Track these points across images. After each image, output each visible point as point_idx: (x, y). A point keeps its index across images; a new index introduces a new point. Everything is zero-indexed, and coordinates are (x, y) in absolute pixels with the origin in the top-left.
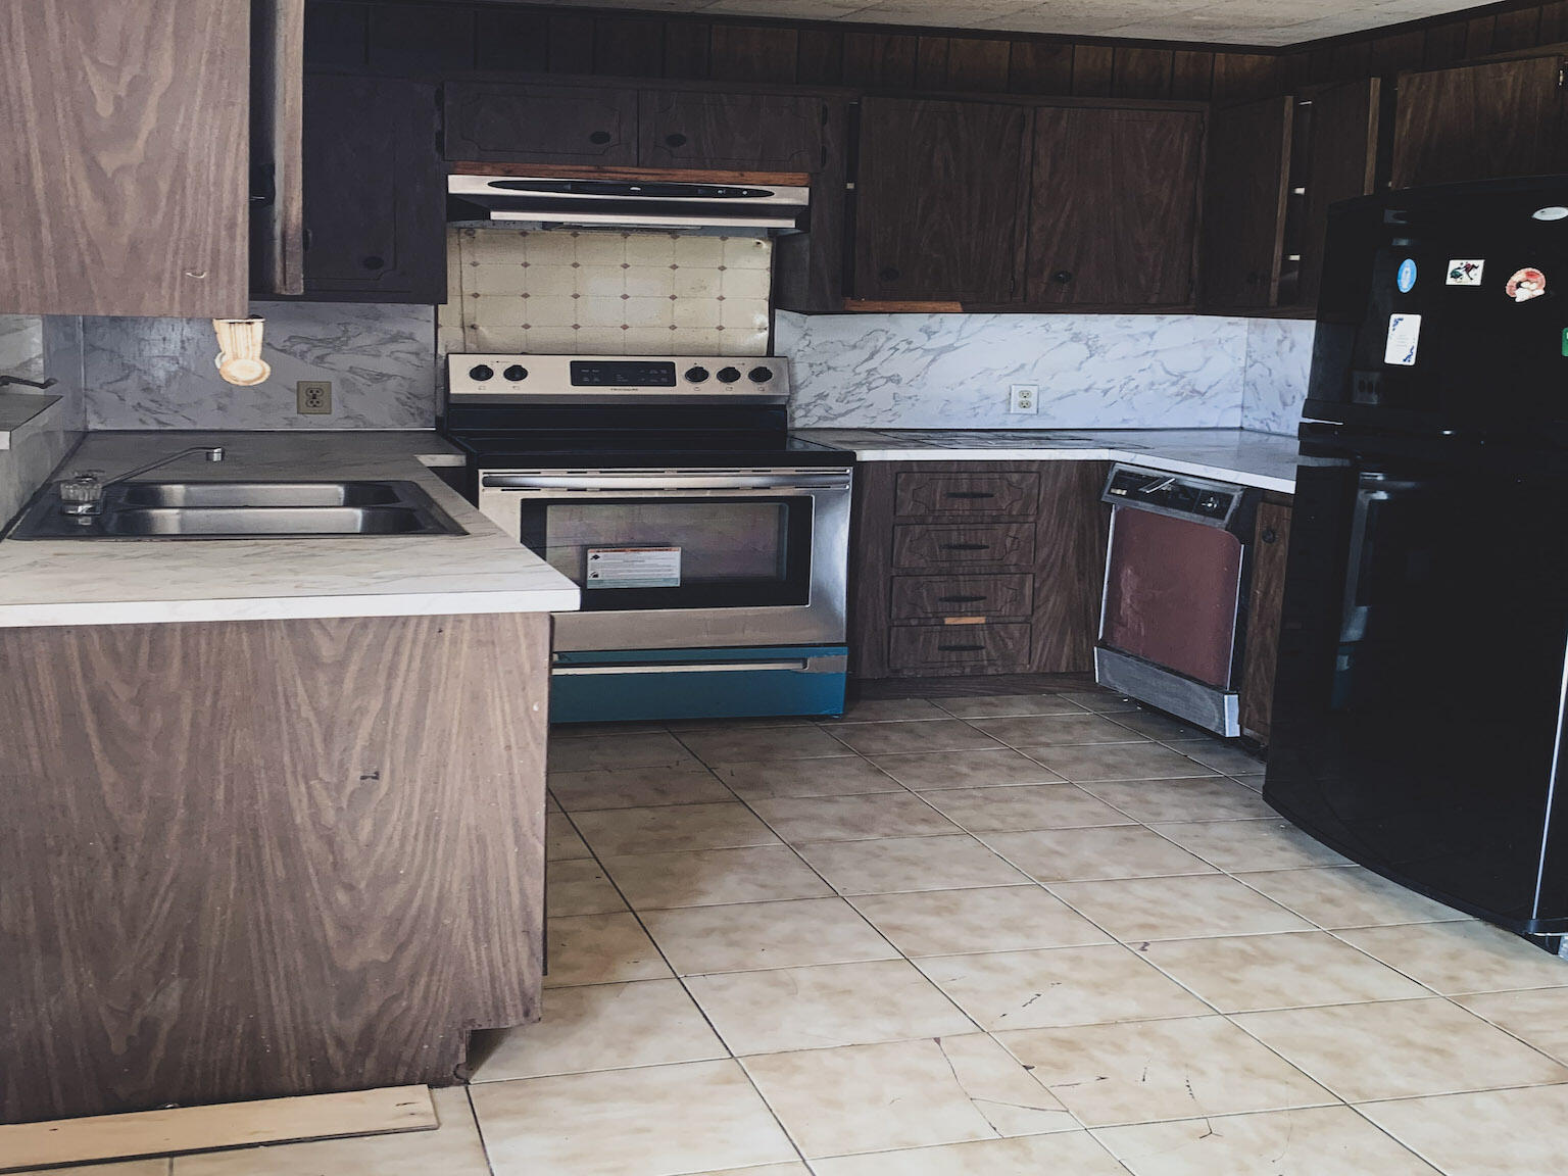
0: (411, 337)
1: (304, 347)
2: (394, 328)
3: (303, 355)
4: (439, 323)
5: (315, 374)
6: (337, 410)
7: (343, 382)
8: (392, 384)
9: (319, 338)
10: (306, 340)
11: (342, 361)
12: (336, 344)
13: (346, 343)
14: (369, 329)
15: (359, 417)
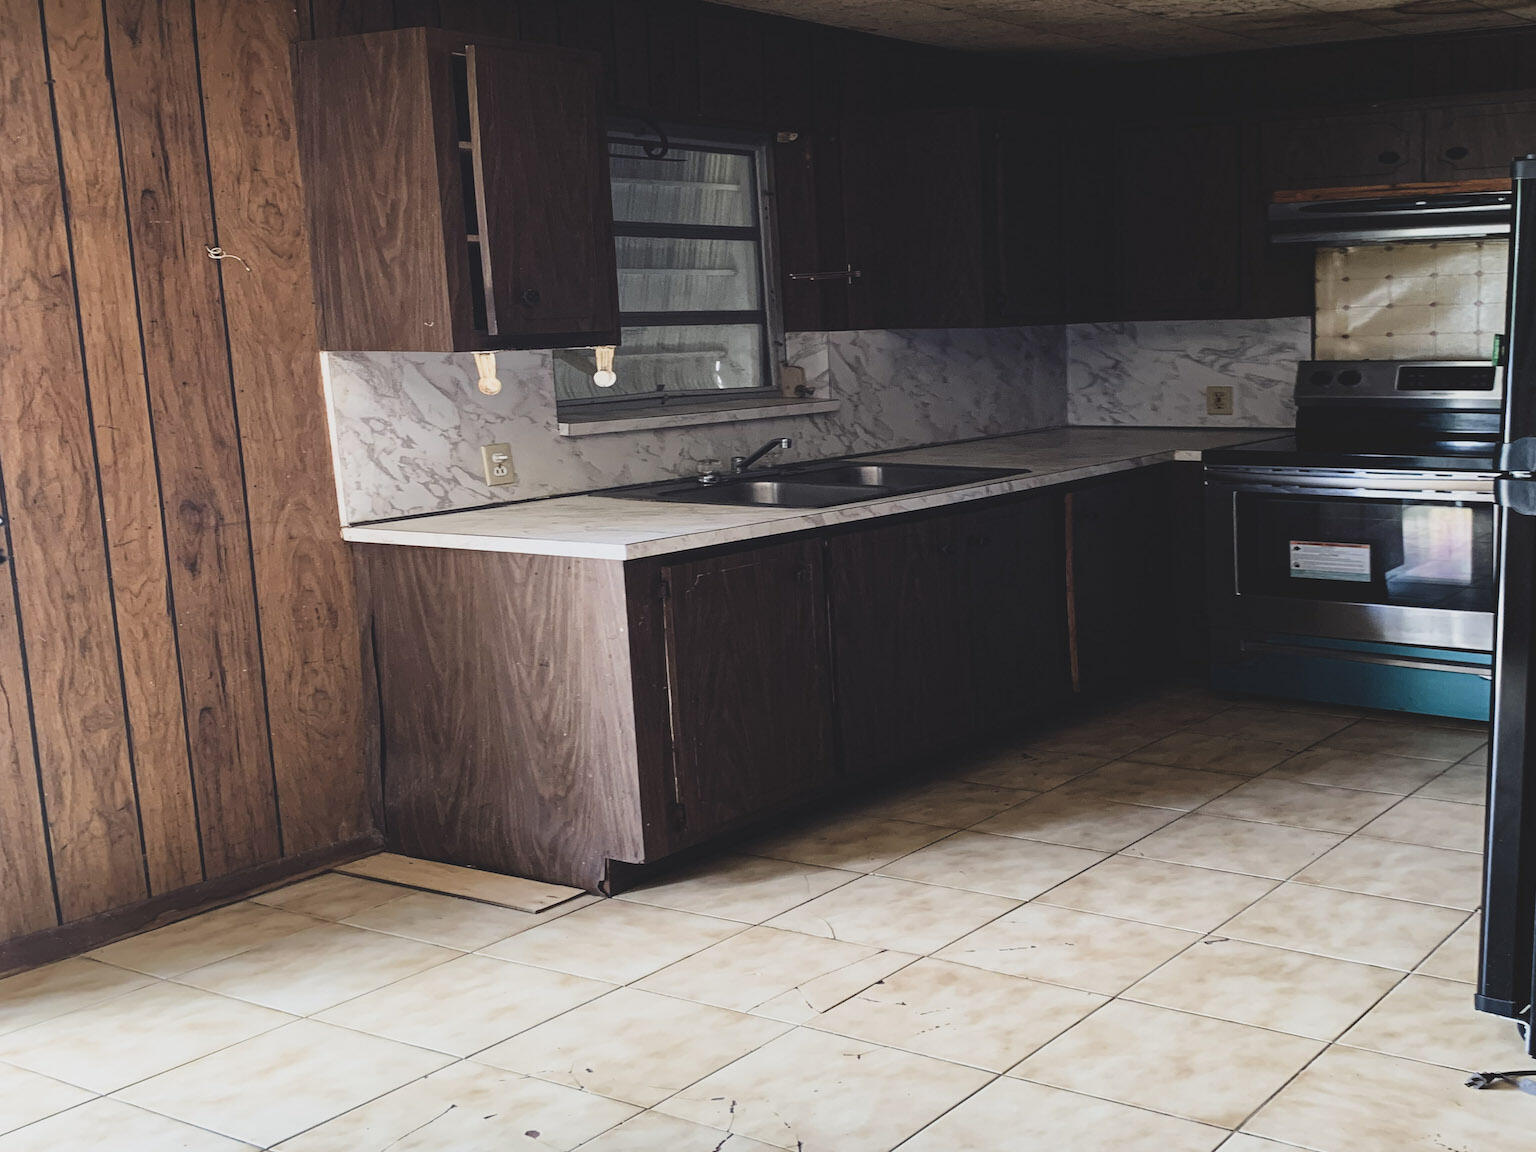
0: (1293, 348)
1: (1213, 357)
2: (1279, 339)
3: (1212, 364)
4: (1317, 333)
5: (1220, 380)
6: (1237, 411)
7: (1241, 386)
8: (1278, 389)
9: (1224, 349)
10: (1214, 352)
11: (1240, 369)
12: (1236, 354)
13: (1243, 354)
14: (1261, 341)
15: (1254, 418)
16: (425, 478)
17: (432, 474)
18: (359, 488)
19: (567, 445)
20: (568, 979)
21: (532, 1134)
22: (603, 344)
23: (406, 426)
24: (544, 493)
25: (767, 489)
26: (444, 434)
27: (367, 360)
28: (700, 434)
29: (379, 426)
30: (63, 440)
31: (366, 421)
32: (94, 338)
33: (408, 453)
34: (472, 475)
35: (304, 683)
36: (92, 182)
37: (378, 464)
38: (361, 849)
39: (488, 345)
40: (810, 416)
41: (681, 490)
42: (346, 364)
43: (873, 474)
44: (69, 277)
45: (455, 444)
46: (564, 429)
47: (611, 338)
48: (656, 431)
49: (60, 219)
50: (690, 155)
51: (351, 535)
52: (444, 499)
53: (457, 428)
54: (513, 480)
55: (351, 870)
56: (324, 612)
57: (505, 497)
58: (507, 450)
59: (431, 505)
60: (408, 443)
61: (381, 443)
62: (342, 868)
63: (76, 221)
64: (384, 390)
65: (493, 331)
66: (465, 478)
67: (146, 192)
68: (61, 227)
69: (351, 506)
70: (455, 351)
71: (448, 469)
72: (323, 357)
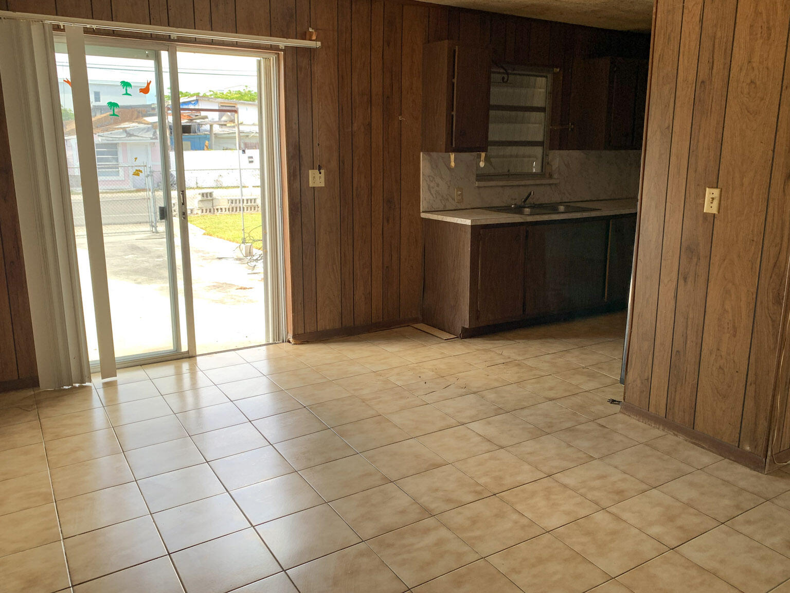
16: (441, 198)
17: (442, 196)
18: (425, 200)
19: (477, 190)
20: (442, 353)
21: (420, 377)
22: (483, 152)
23: (438, 179)
24: (469, 207)
25: (527, 210)
26: (447, 183)
27: (431, 155)
28: (515, 189)
29: (432, 179)
30: (365, 177)
31: (429, 176)
32: (374, 145)
33: (438, 189)
34: (453, 199)
35: (409, 263)
36: (377, 95)
37: (430, 192)
38: (416, 321)
39: (453, 151)
40: (550, 185)
41: (506, 209)
42: (427, 157)
43: (562, 208)
44: (370, 125)
45: (449, 187)
46: (477, 184)
47: (484, 149)
48: (502, 186)
49: (369, 107)
50: (532, 78)
51: (423, 215)
52: (445, 206)
53: (449, 180)
54: (462, 201)
55: (415, 326)
56: (414, 240)
57: (460, 207)
58: (462, 190)
59: (441, 208)
60: (438, 185)
61: (432, 185)
62: (413, 325)
63: (373, 107)
64: (433, 166)
65: (454, 146)
66: (450, 199)
67: (388, 97)
68: (369, 109)
69: (423, 205)
70: (446, 152)
71: (446, 196)
72: (421, 154)
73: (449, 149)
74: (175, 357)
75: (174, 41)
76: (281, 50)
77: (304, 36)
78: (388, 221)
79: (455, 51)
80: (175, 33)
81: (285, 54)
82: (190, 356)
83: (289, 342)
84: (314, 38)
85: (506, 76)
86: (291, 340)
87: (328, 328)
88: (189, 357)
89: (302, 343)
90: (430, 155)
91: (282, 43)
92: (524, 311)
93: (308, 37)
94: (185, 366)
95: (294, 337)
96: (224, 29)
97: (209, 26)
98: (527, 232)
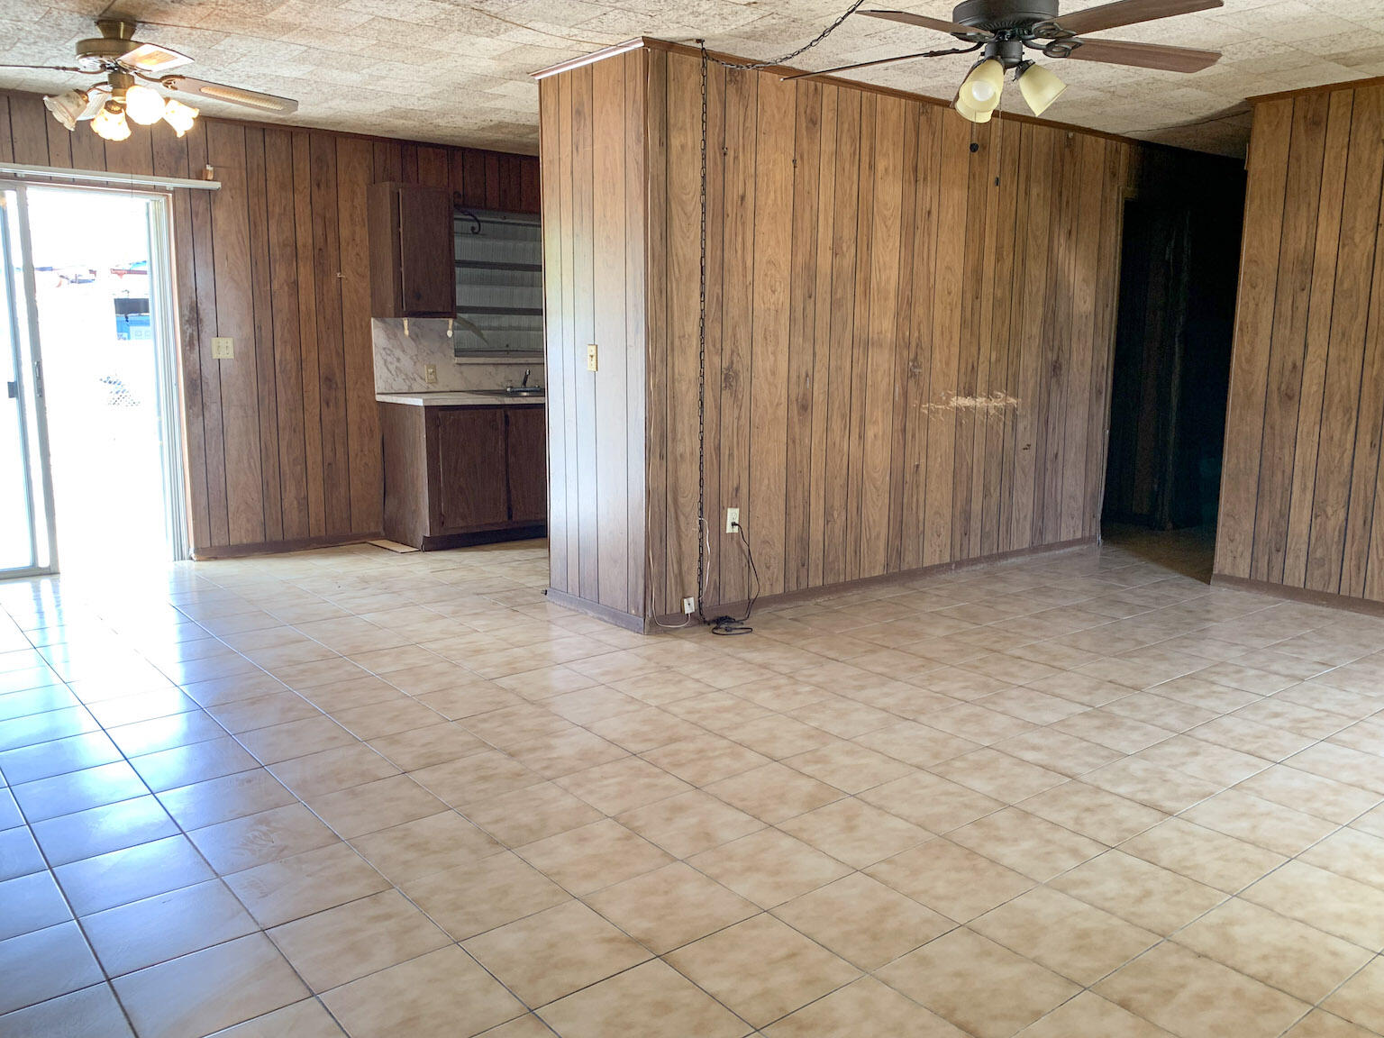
16: (404, 377)
17: (406, 375)
18: (382, 378)
19: (458, 367)
22: (449, 318)
23: (398, 353)
24: (447, 389)
26: (411, 358)
27: (386, 322)
28: (515, 368)
29: (389, 352)
30: (292, 348)
31: (384, 349)
32: (303, 308)
33: (398, 365)
34: (421, 378)
35: (361, 460)
36: (304, 246)
37: (388, 368)
38: (376, 536)
39: (410, 314)
42: (379, 324)
44: (296, 283)
45: (415, 363)
46: (457, 360)
49: (294, 261)
51: (379, 398)
52: (410, 387)
53: (416, 355)
54: (436, 381)
55: (373, 543)
56: (369, 430)
57: (432, 389)
58: (434, 368)
59: (405, 389)
60: (398, 360)
61: (389, 359)
62: (371, 542)
63: (299, 261)
64: (390, 336)
65: (404, 309)
66: (418, 379)
67: (320, 249)
68: (295, 264)
69: (379, 385)
70: (395, 317)
71: (413, 374)
72: (372, 319)
73: (399, 314)
74: (32, 573)
75: (22, 179)
76: (169, 192)
77: (200, 175)
78: (328, 404)
79: (398, 193)
80: (24, 171)
81: (174, 197)
82: (51, 572)
83: (191, 559)
84: (210, 177)
85: (476, 225)
86: (193, 556)
87: (245, 541)
88: (51, 574)
89: (209, 559)
90: (384, 322)
91: (172, 183)
92: (510, 517)
93: (204, 177)
94: (45, 583)
95: (196, 551)
96: (87, 166)
97: (69, 162)
98: (506, 416)
